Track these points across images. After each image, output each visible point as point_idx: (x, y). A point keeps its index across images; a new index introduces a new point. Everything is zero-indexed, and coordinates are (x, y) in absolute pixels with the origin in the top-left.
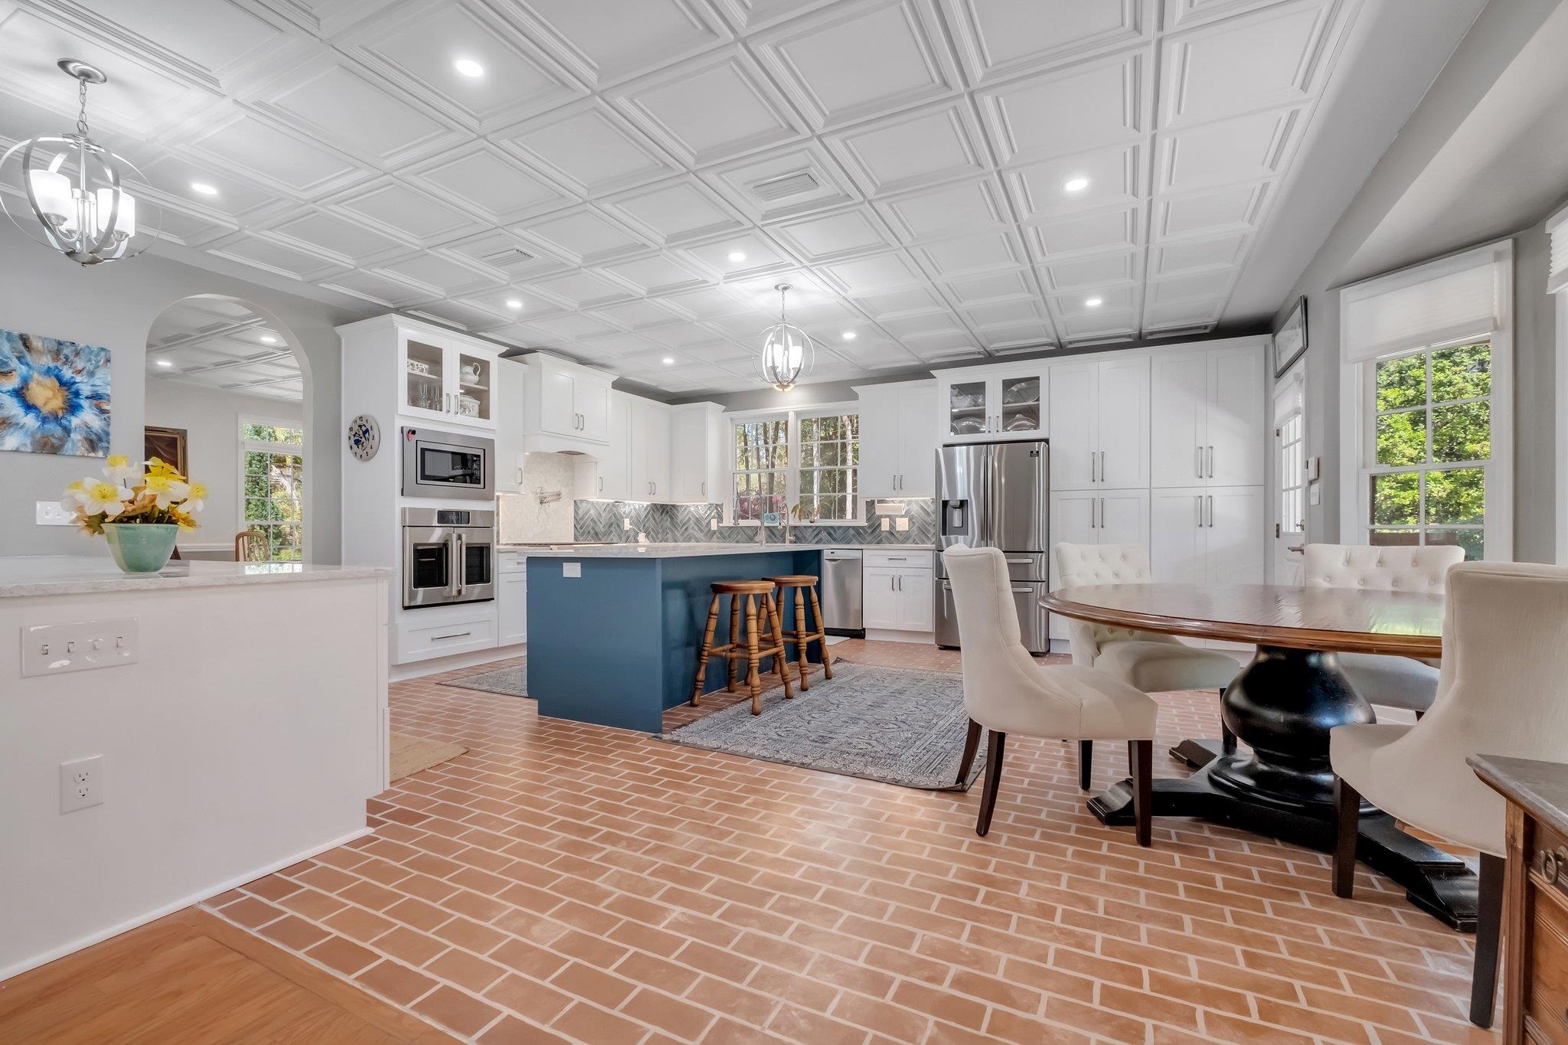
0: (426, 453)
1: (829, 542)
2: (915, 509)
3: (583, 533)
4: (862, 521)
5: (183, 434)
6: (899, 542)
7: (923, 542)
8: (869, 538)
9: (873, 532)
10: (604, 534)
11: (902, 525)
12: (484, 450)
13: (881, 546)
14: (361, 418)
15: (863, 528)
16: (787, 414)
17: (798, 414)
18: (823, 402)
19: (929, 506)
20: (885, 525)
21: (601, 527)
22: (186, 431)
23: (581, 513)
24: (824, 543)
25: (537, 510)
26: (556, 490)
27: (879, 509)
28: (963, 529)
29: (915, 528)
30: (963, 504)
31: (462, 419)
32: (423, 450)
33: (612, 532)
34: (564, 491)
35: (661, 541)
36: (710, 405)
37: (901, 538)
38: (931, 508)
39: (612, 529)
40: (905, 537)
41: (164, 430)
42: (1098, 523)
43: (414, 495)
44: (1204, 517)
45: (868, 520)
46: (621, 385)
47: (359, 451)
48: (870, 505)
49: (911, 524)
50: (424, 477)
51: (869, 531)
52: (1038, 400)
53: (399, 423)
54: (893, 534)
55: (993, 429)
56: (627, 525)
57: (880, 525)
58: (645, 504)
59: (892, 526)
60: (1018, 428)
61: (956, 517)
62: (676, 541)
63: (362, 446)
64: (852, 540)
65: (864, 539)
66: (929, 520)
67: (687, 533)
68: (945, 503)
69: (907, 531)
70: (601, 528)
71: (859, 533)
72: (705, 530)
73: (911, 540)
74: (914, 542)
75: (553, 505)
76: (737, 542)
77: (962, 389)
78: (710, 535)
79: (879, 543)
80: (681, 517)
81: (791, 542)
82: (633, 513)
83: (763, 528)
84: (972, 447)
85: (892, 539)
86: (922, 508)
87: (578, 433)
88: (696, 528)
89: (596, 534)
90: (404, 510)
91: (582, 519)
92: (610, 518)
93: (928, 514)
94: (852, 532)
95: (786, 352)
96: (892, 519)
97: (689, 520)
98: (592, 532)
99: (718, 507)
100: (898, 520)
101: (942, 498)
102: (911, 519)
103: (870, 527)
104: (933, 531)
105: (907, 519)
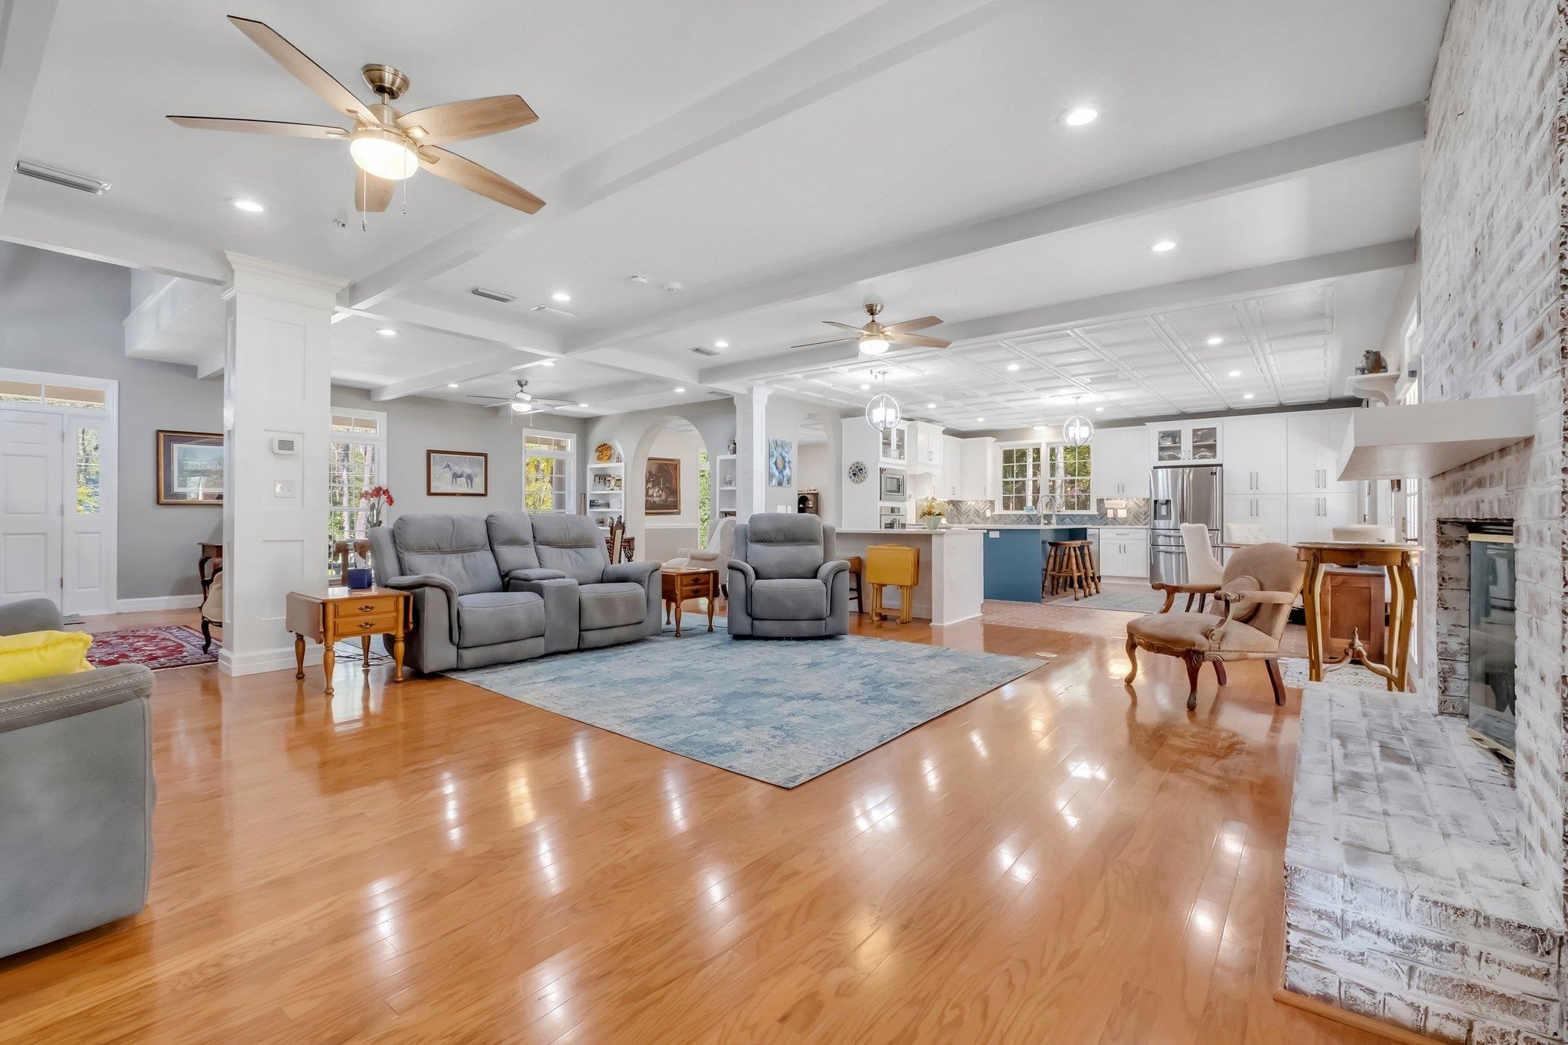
0: (888, 479)
2: (1131, 504)
4: (1093, 511)
6: (1119, 524)
7: (1137, 524)
8: (1098, 522)
9: (1104, 518)
11: (1122, 514)
13: (1107, 526)
14: (858, 463)
15: (1094, 515)
16: (1040, 444)
17: (1048, 444)
19: (1140, 503)
20: (1110, 514)
27: (1107, 504)
28: (1168, 516)
29: (1131, 516)
30: (1167, 502)
31: (897, 462)
32: (886, 478)
36: (990, 440)
37: (1121, 522)
38: (1142, 504)
40: (1124, 521)
41: (673, 460)
42: (1254, 513)
43: (886, 500)
44: (1321, 510)
45: (1098, 510)
47: (856, 479)
48: (1100, 501)
49: (1129, 513)
50: (886, 491)
51: (1099, 518)
52: (1215, 441)
53: (879, 466)
54: (1115, 519)
55: (1186, 456)
57: (1106, 513)
59: (1115, 514)
60: (1202, 457)
61: (1163, 510)
63: (857, 476)
64: (1087, 523)
65: (1096, 523)
66: (1141, 511)
67: (969, 519)
68: (1156, 502)
69: (1126, 517)
71: (1092, 519)
72: (982, 517)
73: (1128, 523)
74: (1130, 524)
76: (1005, 524)
77: (1165, 435)
78: (986, 520)
79: (1106, 524)
80: (964, 508)
81: (1045, 524)
83: (1054, 515)
84: (1169, 470)
85: (1115, 522)
86: (1136, 503)
87: (930, 461)
88: (975, 515)
90: (881, 508)
93: (1140, 507)
94: (1086, 518)
95: (1079, 430)
96: (1115, 510)
97: (970, 510)
99: (992, 503)
100: (1119, 511)
101: (1154, 498)
102: (1128, 511)
103: (1099, 515)
104: (1143, 518)
105: (1125, 510)
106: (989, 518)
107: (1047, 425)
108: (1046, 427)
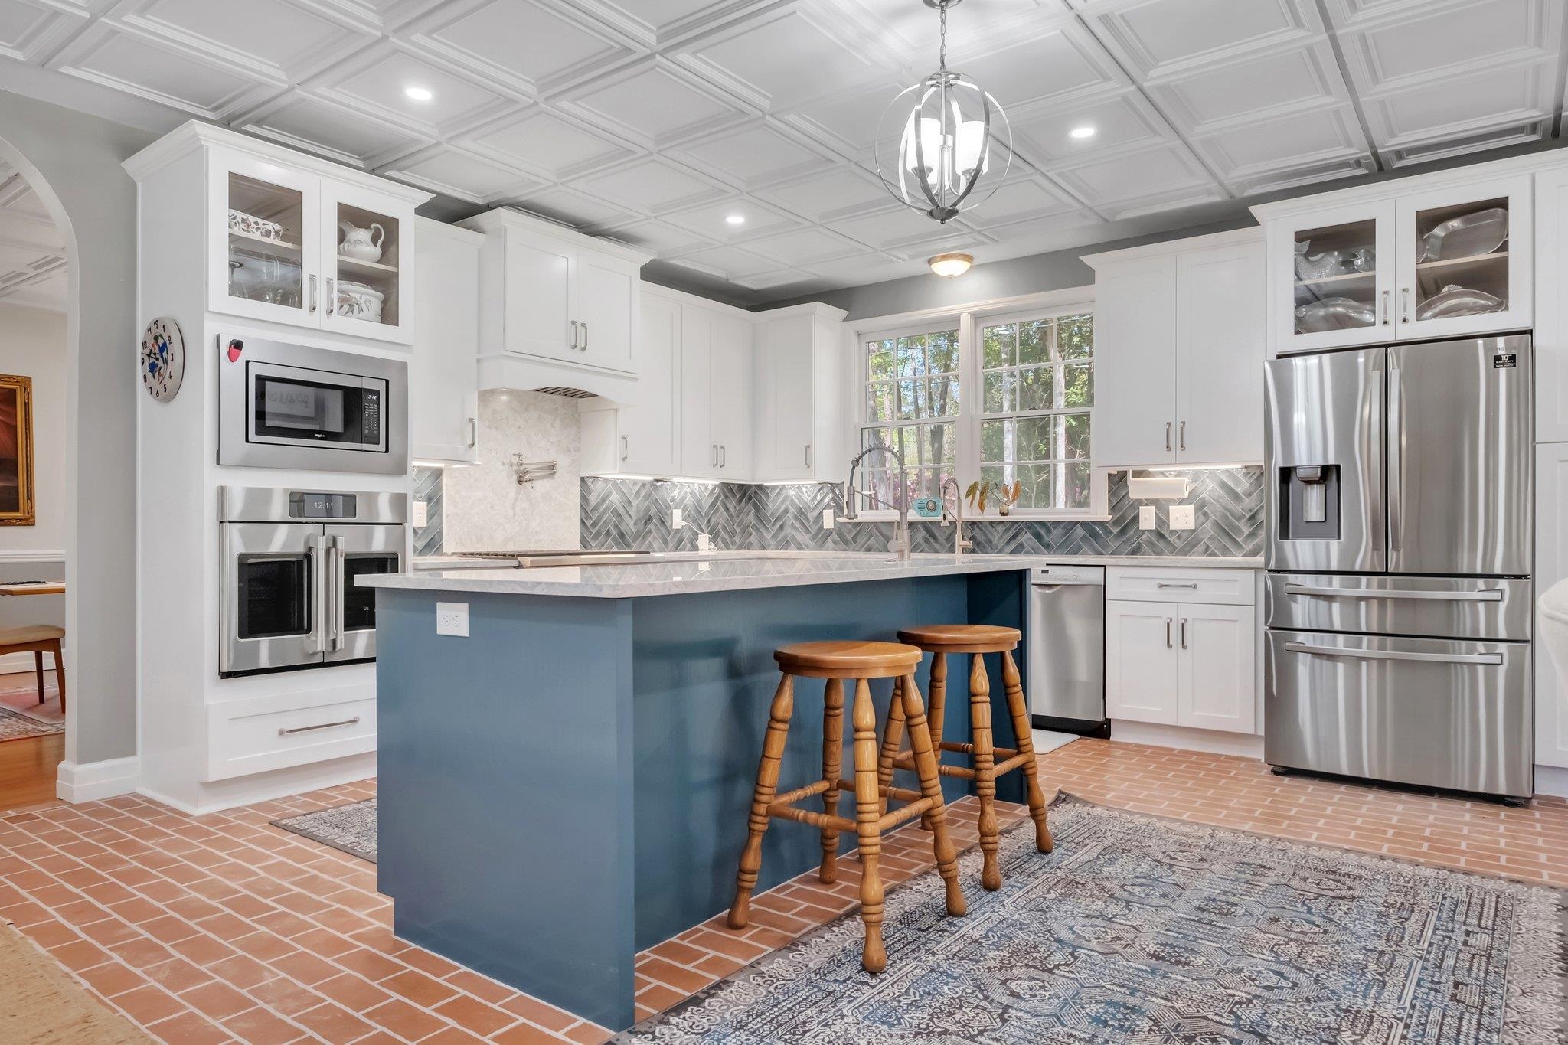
0: (268, 383)
1: (1036, 551)
2: (1210, 489)
3: (598, 534)
4: (1099, 511)
5: (26, 383)
6: (1174, 551)
7: (1225, 551)
8: (1113, 545)
9: (1123, 532)
10: (637, 536)
11: (1182, 518)
12: (387, 382)
13: (1139, 559)
14: (157, 324)
15: (1101, 524)
16: (957, 319)
17: (978, 318)
18: (1026, 293)
19: (1238, 482)
20: (1147, 519)
21: (631, 523)
22: (30, 378)
23: (593, 499)
24: (1028, 553)
25: (512, 495)
26: (547, 458)
27: (1136, 489)
28: (1330, 525)
29: (1208, 525)
30: (1328, 474)
31: (341, 323)
32: (261, 380)
33: (650, 532)
34: (562, 462)
35: (739, 548)
36: (819, 307)
37: (1179, 544)
38: (1243, 486)
39: (651, 527)
40: (1189, 542)
45: (1113, 509)
46: (657, 274)
47: (157, 385)
48: (1118, 481)
49: (1202, 518)
50: (263, 429)
51: (1115, 531)
52: (1504, 247)
53: (214, 329)
54: (1161, 536)
55: (1394, 316)
56: (678, 520)
57: (1136, 519)
58: (711, 483)
59: (1162, 522)
60: (1452, 312)
61: (1313, 504)
62: (764, 548)
63: (159, 374)
64: (1080, 548)
65: (1105, 546)
66: (1238, 509)
67: (783, 534)
68: (1286, 474)
69: (1194, 531)
70: (630, 525)
71: (1094, 535)
72: (814, 530)
73: (1201, 548)
74: (1207, 551)
75: (541, 486)
76: (869, 550)
77: (1320, 241)
78: (822, 537)
79: (1134, 552)
80: (773, 505)
81: (965, 550)
82: (689, 500)
85: (1161, 544)
86: (1224, 485)
87: (576, 355)
88: (797, 525)
89: (622, 535)
90: (221, 493)
91: (595, 508)
92: (648, 509)
93: (1236, 497)
94: (1080, 532)
95: (950, 138)
96: (1161, 506)
97: (786, 511)
98: (614, 532)
99: (835, 489)
100: (1173, 509)
101: (1278, 462)
102: (1201, 508)
103: (1115, 523)
104: (1246, 531)
105: (1192, 508)
106: (829, 533)
107: (968, 258)
108: (964, 266)
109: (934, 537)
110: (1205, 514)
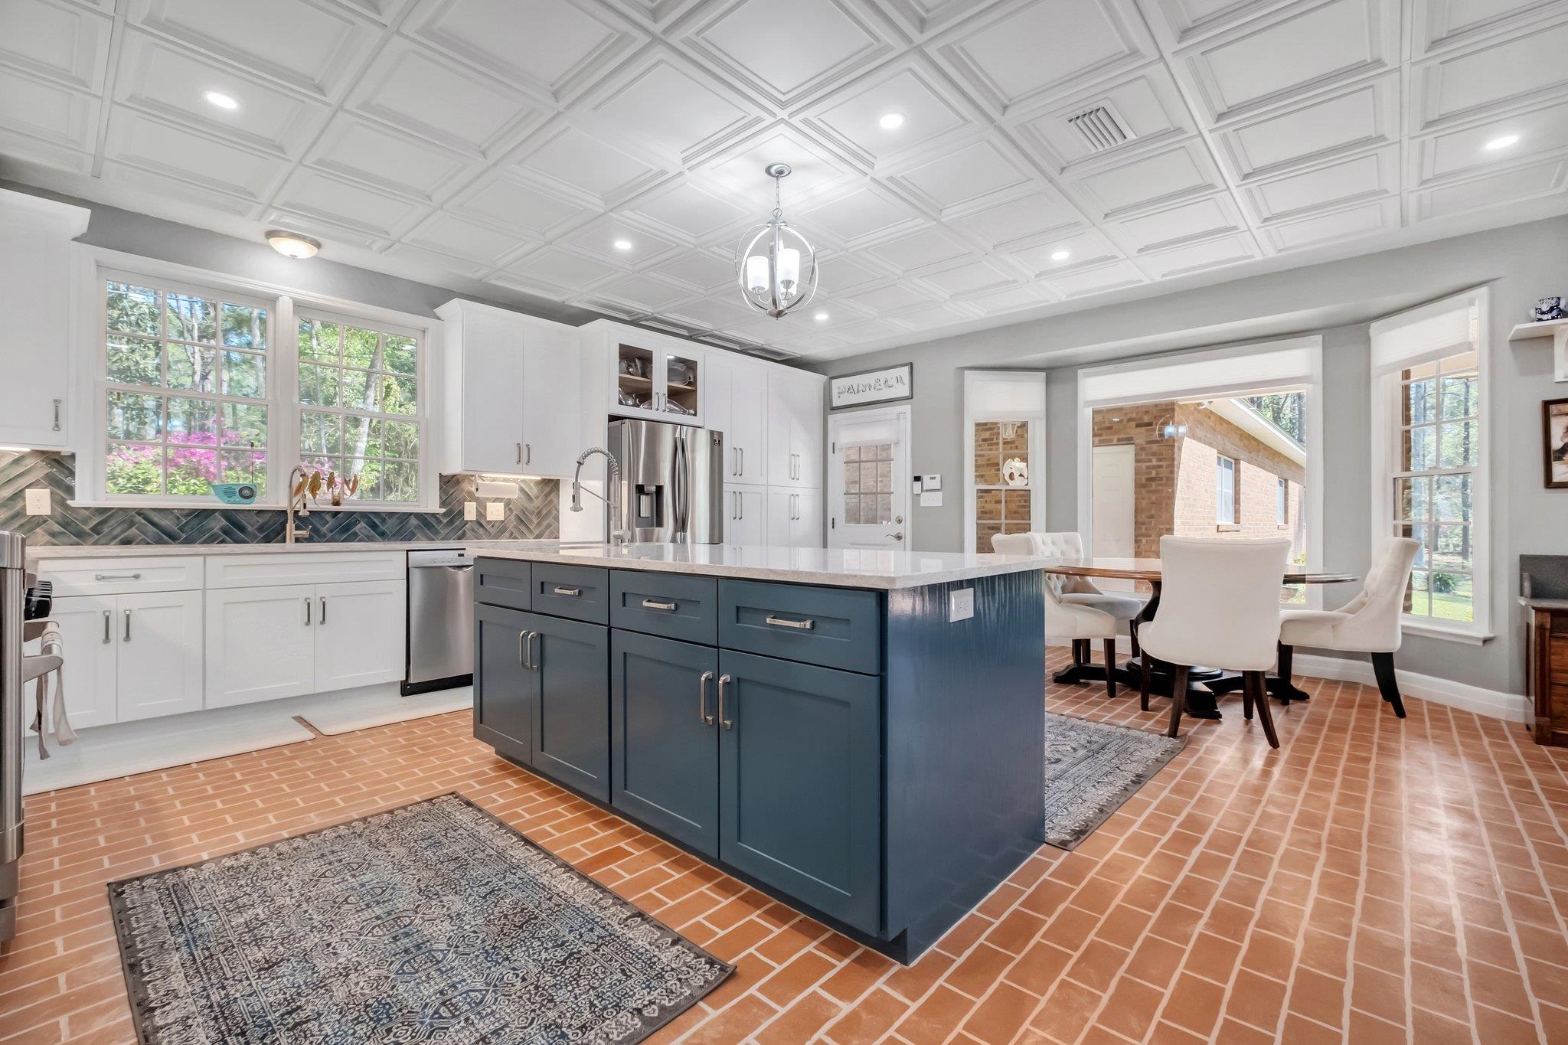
1: (370, 539)
2: (515, 492)
4: (431, 504)
6: (490, 536)
8: (443, 532)
9: (451, 522)
11: (495, 512)
13: (463, 543)
15: (434, 515)
16: (274, 297)
17: (298, 303)
19: (530, 488)
20: (470, 512)
24: (360, 541)
29: (512, 517)
37: (492, 531)
38: (534, 491)
40: (502, 530)
45: (443, 504)
48: (449, 484)
49: (508, 512)
51: (445, 521)
54: (481, 525)
57: (461, 512)
59: (481, 514)
64: (414, 536)
65: (437, 533)
66: (527, 504)
68: (638, 489)
69: (503, 522)
71: (427, 524)
73: (507, 534)
74: (512, 536)
77: (630, 354)
79: (460, 537)
85: (481, 531)
86: (522, 490)
93: (530, 499)
94: (414, 521)
96: (483, 503)
100: (489, 505)
102: (508, 504)
103: (445, 514)
104: (535, 521)
105: (502, 504)
107: (315, 243)
108: (307, 252)
109: (242, 529)
110: (510, 509)
